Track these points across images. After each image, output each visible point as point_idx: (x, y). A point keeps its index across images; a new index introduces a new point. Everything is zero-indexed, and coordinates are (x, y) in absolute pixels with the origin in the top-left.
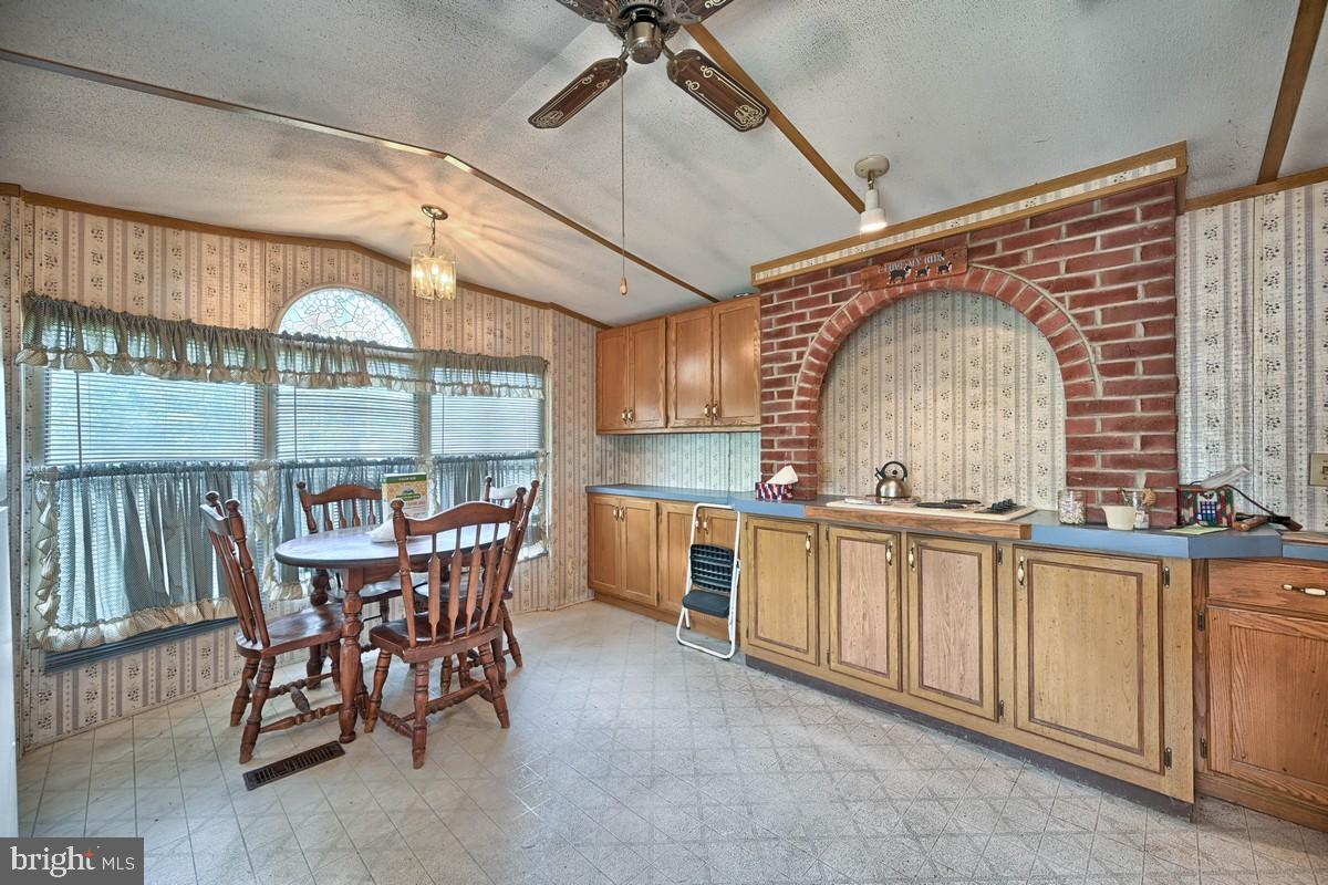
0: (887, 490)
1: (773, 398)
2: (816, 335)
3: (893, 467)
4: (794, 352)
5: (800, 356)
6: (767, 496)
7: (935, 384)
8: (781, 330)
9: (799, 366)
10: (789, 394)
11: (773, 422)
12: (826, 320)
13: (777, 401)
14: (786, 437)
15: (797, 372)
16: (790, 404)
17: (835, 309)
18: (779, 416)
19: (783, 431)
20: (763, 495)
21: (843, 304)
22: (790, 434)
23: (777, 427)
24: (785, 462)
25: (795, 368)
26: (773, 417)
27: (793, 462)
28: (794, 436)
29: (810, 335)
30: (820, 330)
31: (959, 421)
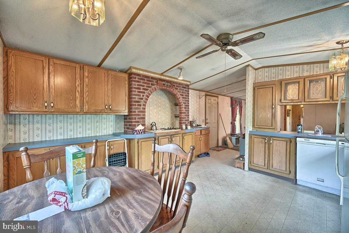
0: (154, 128)
1: (136, 106)
2: (147, 92)
3: (153, 123)
4: (142, 94)
5: (143, 96)
6: (139, 133)
7: (154, 106)
8: (138, 88)
9: (143, 98)
10: (140, 105)
11: (136, 112)
12: (149, 89)
13: (137, 107)
14: (139, 117)
15: (142, 100)
16: (141, 108)
17: (151, 87)
18: (138, 111)
19: (139, 115)
20: (138, 133)
21: (153, 86)
22: (141, 116)
23: (137, 114)
24: (139, 123)
25: (142, 99)
26: (136, 111)
27: (141, 123)
28: (141, 117)
29: (146, 91)
30: (148, 91)
31: (157, 114)
